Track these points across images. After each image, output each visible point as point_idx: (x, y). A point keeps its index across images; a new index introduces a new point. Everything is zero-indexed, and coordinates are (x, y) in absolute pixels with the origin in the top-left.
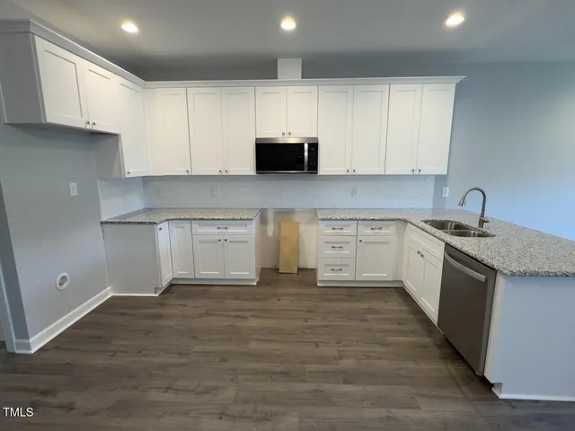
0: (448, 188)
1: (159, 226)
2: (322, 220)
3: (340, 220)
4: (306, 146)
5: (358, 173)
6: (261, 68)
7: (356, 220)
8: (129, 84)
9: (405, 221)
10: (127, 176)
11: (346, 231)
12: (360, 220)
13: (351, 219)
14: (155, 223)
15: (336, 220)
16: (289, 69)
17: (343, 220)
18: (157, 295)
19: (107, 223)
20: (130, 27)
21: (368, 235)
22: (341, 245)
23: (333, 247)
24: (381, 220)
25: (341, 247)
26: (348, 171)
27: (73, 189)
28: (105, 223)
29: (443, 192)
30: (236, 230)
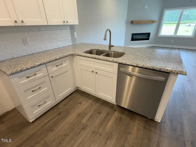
2: (13, 74)
3: (31, 68)
7: (44, 63)
9: (73, 55)
11: (39, 75)
12: (48, 63)
13: (41, 65)
17: (34, 67)
21: (55, 71)
22: (39, 87)
23: (33, 91)
24: (61, 58)
25: (40, 88)
26: (16, 22)
29: (74, 35)
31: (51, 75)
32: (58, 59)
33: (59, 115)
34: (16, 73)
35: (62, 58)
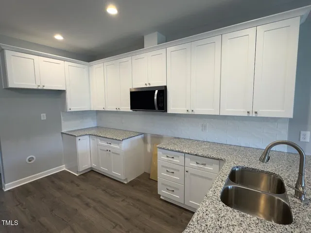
0: (308, 133)
1: (79, 138)
3: (171, 150)
4: (157, 91)
5: (196, 113)
8: (79, 65)
10: (69, 111)
11: (176, 160)
14: (75, 136)
15: (168, 150)
16: (151, 40)
17: (173, 151)
18: (77, 175)
19: (64, 133)
20: (59, 37)
21: (193, 167)
22: (173, 171)
23: (167, 171)
24: (204, 157)
25: (173, 173)
26: (187, 111)
27: (43, 117)
28: (62, 133)
29: (302, 136)
30: (114, 146)
31: (187, 169)
32: (199, 156)
33: (172, 216)
34: (164, 149)
35: (206, 157)
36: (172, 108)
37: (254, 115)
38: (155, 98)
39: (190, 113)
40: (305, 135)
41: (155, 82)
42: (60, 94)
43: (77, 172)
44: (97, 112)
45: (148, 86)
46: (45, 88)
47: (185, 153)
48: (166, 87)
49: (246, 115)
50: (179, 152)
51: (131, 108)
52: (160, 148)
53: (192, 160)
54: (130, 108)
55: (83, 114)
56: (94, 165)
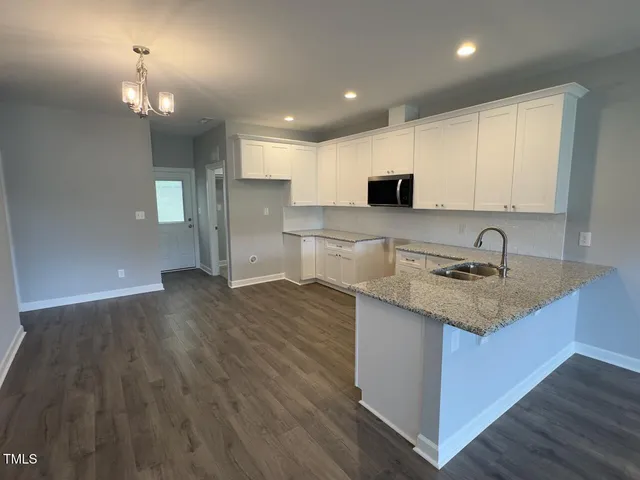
0: (590, 234)
1: (304, 239)
3: (411, 251)
4: (400, 181)
5: (446, 208)
6: (375, 120)
7: (423, 253)
8: (307, 148)
10: (293, 205)
14: (300, 236)
15: (408, 251)
16: (397, 115)
17: (413, 252)
18: (300, 285)
19: (286, 233)
20: (289, 119)
26: (437, 205)
27: (266, 212)
28: (284, 233)
29: (581, 239)
30: (346, 249)
32: (441, 257)
34: (403, 250)
35: (448, 258)
36: (419, 202)
37: (512, 210)
38: (398, 189)
39: (440, 208)
40: (585, 238)
41: (400, 169)
42: (283, 184)
43: (301, 281)
44: (325, 208)
45: (391, 174)
46: (272, 178)
47: (427, 254)
48: (412, 176)
49: (503, 210)
50: (419, 253)
51: (369, 203)
52: (400, 250)
53: (434, 262)
54: (367, 202)
55: (308, 210)
56: (319, 276)
